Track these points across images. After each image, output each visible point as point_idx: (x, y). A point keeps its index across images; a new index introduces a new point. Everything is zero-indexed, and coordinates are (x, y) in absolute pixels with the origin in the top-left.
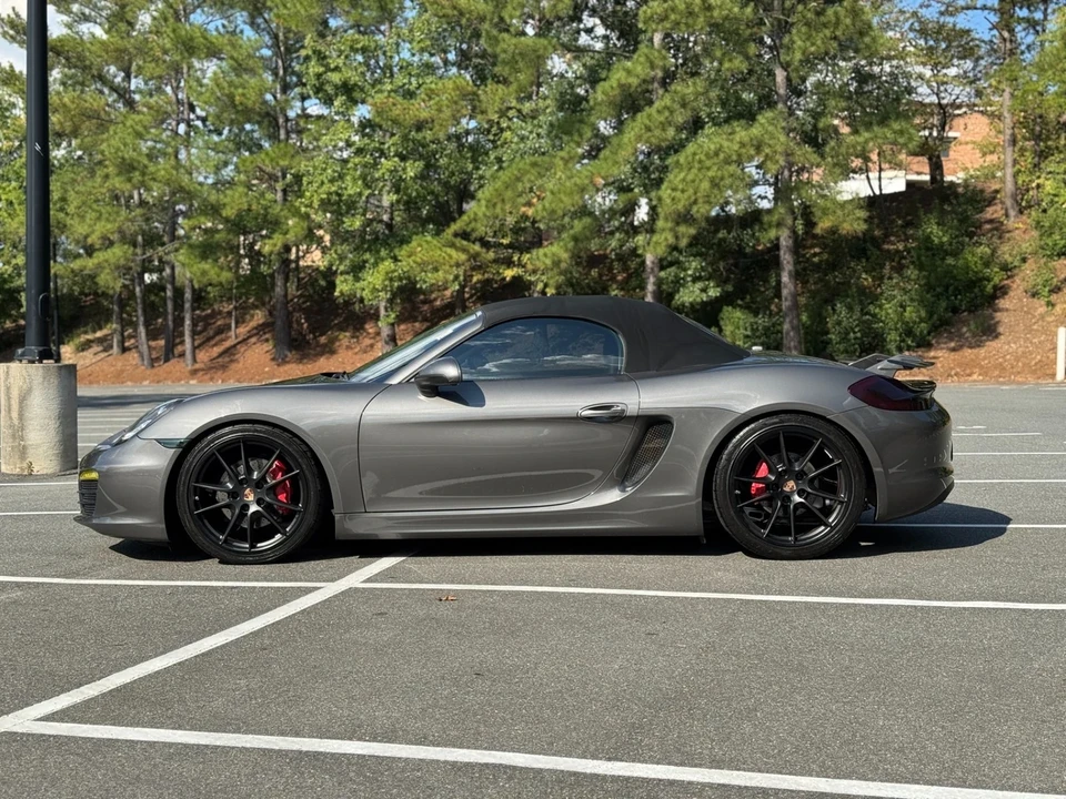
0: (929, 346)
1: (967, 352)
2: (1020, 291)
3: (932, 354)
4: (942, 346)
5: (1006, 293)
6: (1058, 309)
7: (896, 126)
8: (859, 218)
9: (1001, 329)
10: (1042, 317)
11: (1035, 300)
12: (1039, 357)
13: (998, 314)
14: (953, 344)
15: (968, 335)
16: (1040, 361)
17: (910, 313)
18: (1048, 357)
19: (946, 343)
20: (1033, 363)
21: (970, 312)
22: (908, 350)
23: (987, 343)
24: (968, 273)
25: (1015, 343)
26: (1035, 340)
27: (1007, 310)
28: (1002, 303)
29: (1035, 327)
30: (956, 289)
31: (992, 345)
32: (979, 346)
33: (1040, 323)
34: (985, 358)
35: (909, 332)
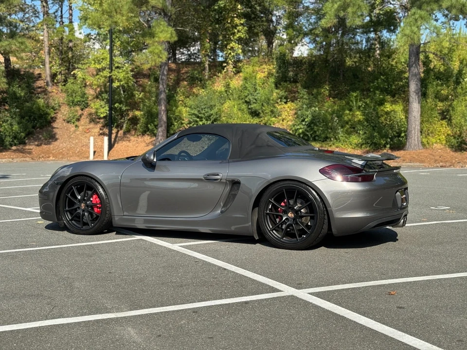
0: (25, 144)
1: (44, 147)
2: (61, 120)
3: (27, 147)
4: (31, 144)
5: (55, 121)
6: (81, 128)
8: (4, 82)
9: (57, 137)
10: (75, 132)
11: (69, 124)
12: (78, 150)
13: (54, 130)
14: (36, 143)
15: (42, 138)
16: (79, 151)
17: (16, 127)
18: (82, 150)
19: (33, 142)
20: (77, 152)
21: (41, 128)
22: (15, 145)
23: (53, 143)
24: (39, 111)
25: (65, 143)
26: (74, 142)
27: (57, 128)
28: (55, 125)
29: (72, 136)
30: (34, 118)
31: (55, 143)
32: (49, 144)
33: (74, 134)
34: (53, 150)
35: (15, 137)
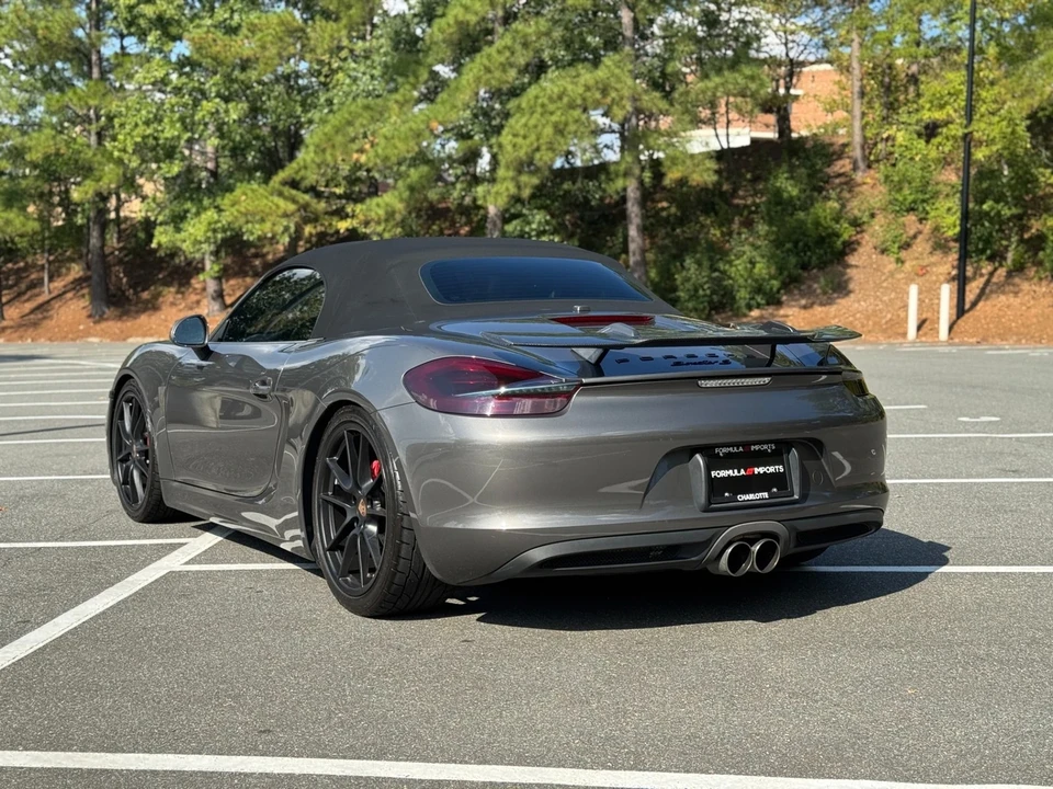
0: (779, 304)
1: (818, 309)
2: (869, 248)
3: (782, 312)
4: (793, 303)
5: (855, 250)
6: (908, 265)
7: (747, 71)
8: (708, 169)
9: (851, 286)
10: (892, 274)
11: (884, 257)
12: (889, 316)
13: (848, 271)
14: (803, 302)
15: (818, 291)
16: (891, 320)
17: (761, 269)
18: (899, 316)
19: (796, 300)
20: (884, 321)
21: (820, 268)
22: (758, 308)
23: (839, 301)
24: (817, 229)
25: (865, 301)
26: (885, 298)
27: (856, 266)
28: (852, 260)
29: (885, 285)
30: (806, 245)
31: (843, 302)
32: (830, 304)
33: (890, 280)
34: (835, 317)
35: (759, 290)
